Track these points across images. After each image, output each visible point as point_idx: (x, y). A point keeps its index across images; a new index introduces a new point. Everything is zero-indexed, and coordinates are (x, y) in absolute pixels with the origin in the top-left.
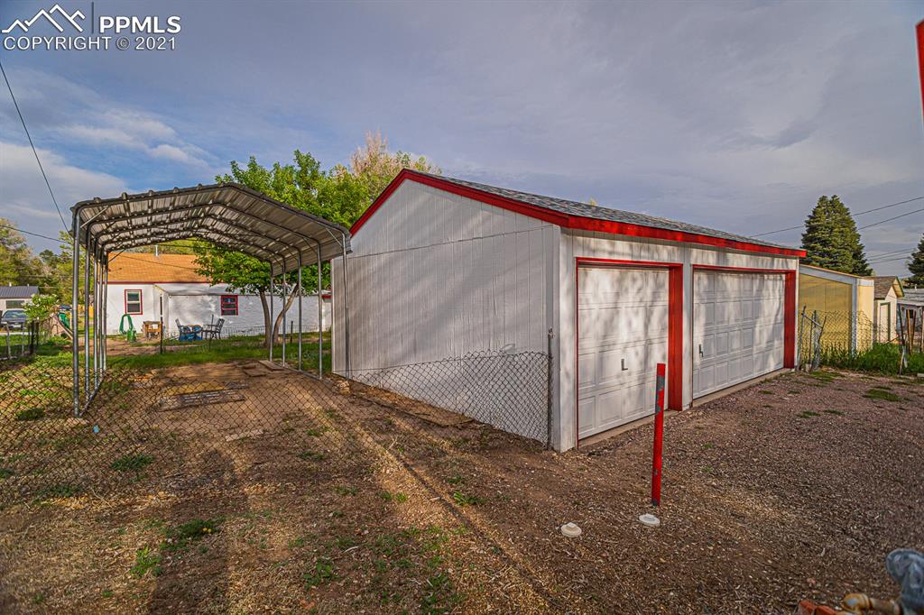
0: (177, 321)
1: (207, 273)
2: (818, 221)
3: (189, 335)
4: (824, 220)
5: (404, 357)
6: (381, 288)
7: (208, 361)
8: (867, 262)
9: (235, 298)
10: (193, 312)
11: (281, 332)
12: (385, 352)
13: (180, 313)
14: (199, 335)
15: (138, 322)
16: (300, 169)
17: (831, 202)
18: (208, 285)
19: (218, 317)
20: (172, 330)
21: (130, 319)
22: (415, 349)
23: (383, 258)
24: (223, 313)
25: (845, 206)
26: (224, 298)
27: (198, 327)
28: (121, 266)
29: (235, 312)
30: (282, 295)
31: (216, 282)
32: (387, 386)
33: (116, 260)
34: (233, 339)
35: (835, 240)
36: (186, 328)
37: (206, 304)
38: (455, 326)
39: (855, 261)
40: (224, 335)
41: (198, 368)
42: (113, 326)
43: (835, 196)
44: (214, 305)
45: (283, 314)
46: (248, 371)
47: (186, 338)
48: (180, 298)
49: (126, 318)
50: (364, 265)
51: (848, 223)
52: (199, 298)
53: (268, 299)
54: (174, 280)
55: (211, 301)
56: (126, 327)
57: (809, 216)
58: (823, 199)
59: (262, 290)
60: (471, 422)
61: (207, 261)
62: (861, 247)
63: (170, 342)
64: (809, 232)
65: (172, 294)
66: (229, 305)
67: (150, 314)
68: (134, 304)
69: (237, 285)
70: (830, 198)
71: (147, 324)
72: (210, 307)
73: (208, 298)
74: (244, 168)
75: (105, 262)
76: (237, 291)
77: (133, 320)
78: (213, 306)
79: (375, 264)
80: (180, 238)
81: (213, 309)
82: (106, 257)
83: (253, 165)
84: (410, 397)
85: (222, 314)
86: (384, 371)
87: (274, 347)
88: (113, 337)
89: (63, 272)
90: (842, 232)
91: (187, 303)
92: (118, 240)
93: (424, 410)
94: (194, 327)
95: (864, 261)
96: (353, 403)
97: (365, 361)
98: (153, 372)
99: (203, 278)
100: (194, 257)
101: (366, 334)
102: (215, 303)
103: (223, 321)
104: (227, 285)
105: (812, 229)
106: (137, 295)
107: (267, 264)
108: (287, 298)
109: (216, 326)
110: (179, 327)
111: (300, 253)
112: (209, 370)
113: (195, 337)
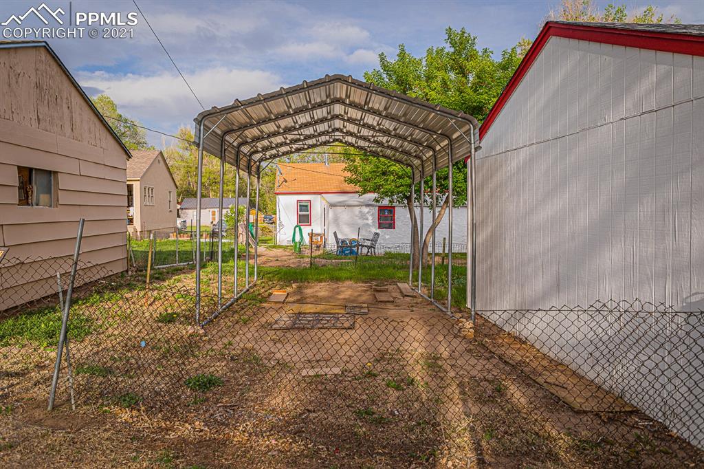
0: (335, 233)
1: (356, 182)
3: (347, 248)
5: (544, 296)
6: (519, 196)
7: (347, 279)
9: (390, 209)
10: (351, 225)
11: (430, 250)
12: (523, 286)
13: (338, 225)
14: (355, 250)
15: (306, 233)
16: (452, 50)
18: (358, 195)
19: (375, 230)
21: (300, 230)
22: (557, 286)
23: (523, 154)
24: (380, 226)
26: (381, 209)
27: (356, 240)
28: (296, 177)
29: (392, 226)
30: (431, 207)
31: (365, 192)
32: (525, 333)
34: (389, 256)
36: (343, 242)
37: (363, 216)
38: (612, 256)
40: (380, 251)
41: (335, 286)
42: (286, 236)
44: (371, 216)
45: (432, 230)
46: (377, 295)
47: (342, 252)
48: (339, 209)
49: (297, 229)
50: (501, 166)
52: (357, 209)
53: (417, 211)
54: (339, 190)
55: (368, 212)
56: (298, 239)
59: (409, 200)
60: (631, 412)
61: (356, 168)
63: (328, 256)
65: (332, 205)
66: (386, 218)
67: (317, 226)
68: (304, 215)
69: (386, 195)
72: (367, 219)
73: (366, 210)
74: (392, 60)
76: (387, 202)
77: (303, 231)
78: (370, 218)
79: (513, 163)
80: (321, 145)
81: (370, 222)
83: (402, 55)
84: (552, 356)
85: (379, 228)
86: (522, 312)
87: (423, 268)
91: (344, 214)
93: (562, 378)
94: (351, 241)
96: (469, 351)
97: (501, 297)
98: (294, 286)
99: (353, 187)
100: (344, 165)
101: (501, 259)
102: (372, 215)
103: (379, 235)
104: (376, 195)
106: (307, 206)
107: (408, 169)
108: (438, 210)
109: (372, 240)
110: (337, 240)
112: (343, 289)
113: (352, 252)
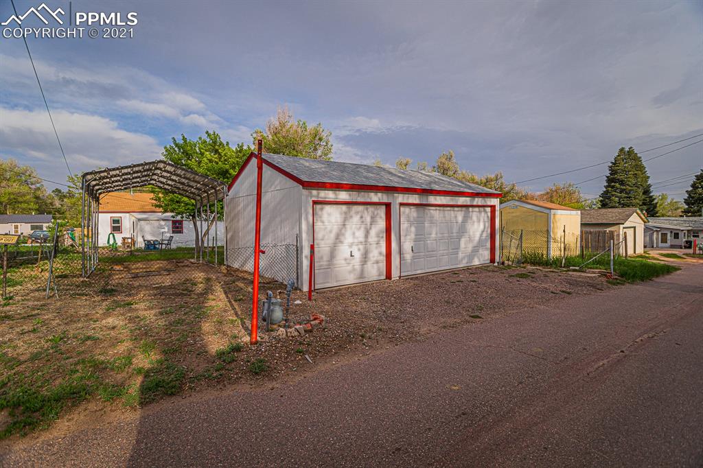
0: (143, 237)
1: (160, 206)
2: (618, 166)
3: (150, 246)
4: (622, 165)
8: (654, 197)
9: (181, 222)
11: (205, 244)
13: (144, 232)
14: (157, 246)
15: (119, 238)
17: (628, 152)
18: (160, 214)
19: (170, 234)
20: (140, 244)
21: (114, 236)
24: (173, 232)
25: (639, 155)
26: (174, 222)
27: (157, 241)
28: (108, 202)
29: (181, 232)
30: (206, 221)
31: (166, 211)
33: (104, 198)
34: (179, 249)
35: (629, 181)
36: (149, 241)
37: (161, 226)
39: (644, 197)
40: (174, 246)
42: (102, 241)
43: (631, 148)
45: (207, 232)
47: (149, 248)
48: (144, 222)
49: (111, 236)
51: (640, 168)
52: (157, 222)
53: (198, 223)
54: (142, 210)
55: (165, 224)
56: (112, 242)
57: (612, 163)
58: (622, 150)
59: (194, 217)
61: (160, 199)
62: (649, 186)
63: (139, 250)
64: (611, 174)
65: (140, 220)
66: (177, 227)
67: (126, 233)
68: (116, 227)
69: (179, 214)
70: (627, 149)
71: (124, 239)
72: (164, 228)
73: (163, 223)
74: (180, 141)
75: (97, 200)
76: (179, 218)
77: (116, 236)
78: (166, 228)
81: (166, 230)
82: (99, 197)
83: (184, 139)
88: (103, 248)
89: (69, 205)
90: (636, 174)
91: (147, 225)
92: (103, 184)
94: (154, 241)
95: (651, 197)
98: (125, 264)
99: (157, 209)
102: (168, 226)
103: (172, 237)
104: (173, 214)
105: (613, 172)
106: (118, 221)
107: (193, 201)
108: (210, 222)
109: (168, 240)
110: (144, 241)
111: (216, 191)
113: (155, 248)
